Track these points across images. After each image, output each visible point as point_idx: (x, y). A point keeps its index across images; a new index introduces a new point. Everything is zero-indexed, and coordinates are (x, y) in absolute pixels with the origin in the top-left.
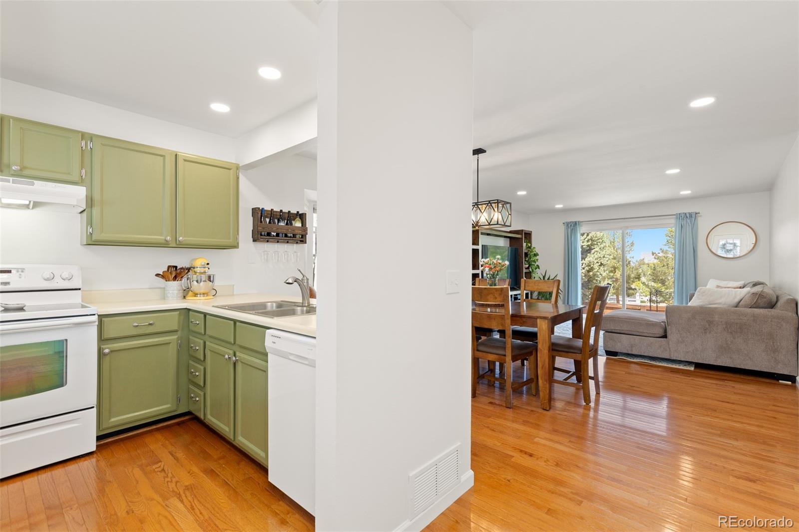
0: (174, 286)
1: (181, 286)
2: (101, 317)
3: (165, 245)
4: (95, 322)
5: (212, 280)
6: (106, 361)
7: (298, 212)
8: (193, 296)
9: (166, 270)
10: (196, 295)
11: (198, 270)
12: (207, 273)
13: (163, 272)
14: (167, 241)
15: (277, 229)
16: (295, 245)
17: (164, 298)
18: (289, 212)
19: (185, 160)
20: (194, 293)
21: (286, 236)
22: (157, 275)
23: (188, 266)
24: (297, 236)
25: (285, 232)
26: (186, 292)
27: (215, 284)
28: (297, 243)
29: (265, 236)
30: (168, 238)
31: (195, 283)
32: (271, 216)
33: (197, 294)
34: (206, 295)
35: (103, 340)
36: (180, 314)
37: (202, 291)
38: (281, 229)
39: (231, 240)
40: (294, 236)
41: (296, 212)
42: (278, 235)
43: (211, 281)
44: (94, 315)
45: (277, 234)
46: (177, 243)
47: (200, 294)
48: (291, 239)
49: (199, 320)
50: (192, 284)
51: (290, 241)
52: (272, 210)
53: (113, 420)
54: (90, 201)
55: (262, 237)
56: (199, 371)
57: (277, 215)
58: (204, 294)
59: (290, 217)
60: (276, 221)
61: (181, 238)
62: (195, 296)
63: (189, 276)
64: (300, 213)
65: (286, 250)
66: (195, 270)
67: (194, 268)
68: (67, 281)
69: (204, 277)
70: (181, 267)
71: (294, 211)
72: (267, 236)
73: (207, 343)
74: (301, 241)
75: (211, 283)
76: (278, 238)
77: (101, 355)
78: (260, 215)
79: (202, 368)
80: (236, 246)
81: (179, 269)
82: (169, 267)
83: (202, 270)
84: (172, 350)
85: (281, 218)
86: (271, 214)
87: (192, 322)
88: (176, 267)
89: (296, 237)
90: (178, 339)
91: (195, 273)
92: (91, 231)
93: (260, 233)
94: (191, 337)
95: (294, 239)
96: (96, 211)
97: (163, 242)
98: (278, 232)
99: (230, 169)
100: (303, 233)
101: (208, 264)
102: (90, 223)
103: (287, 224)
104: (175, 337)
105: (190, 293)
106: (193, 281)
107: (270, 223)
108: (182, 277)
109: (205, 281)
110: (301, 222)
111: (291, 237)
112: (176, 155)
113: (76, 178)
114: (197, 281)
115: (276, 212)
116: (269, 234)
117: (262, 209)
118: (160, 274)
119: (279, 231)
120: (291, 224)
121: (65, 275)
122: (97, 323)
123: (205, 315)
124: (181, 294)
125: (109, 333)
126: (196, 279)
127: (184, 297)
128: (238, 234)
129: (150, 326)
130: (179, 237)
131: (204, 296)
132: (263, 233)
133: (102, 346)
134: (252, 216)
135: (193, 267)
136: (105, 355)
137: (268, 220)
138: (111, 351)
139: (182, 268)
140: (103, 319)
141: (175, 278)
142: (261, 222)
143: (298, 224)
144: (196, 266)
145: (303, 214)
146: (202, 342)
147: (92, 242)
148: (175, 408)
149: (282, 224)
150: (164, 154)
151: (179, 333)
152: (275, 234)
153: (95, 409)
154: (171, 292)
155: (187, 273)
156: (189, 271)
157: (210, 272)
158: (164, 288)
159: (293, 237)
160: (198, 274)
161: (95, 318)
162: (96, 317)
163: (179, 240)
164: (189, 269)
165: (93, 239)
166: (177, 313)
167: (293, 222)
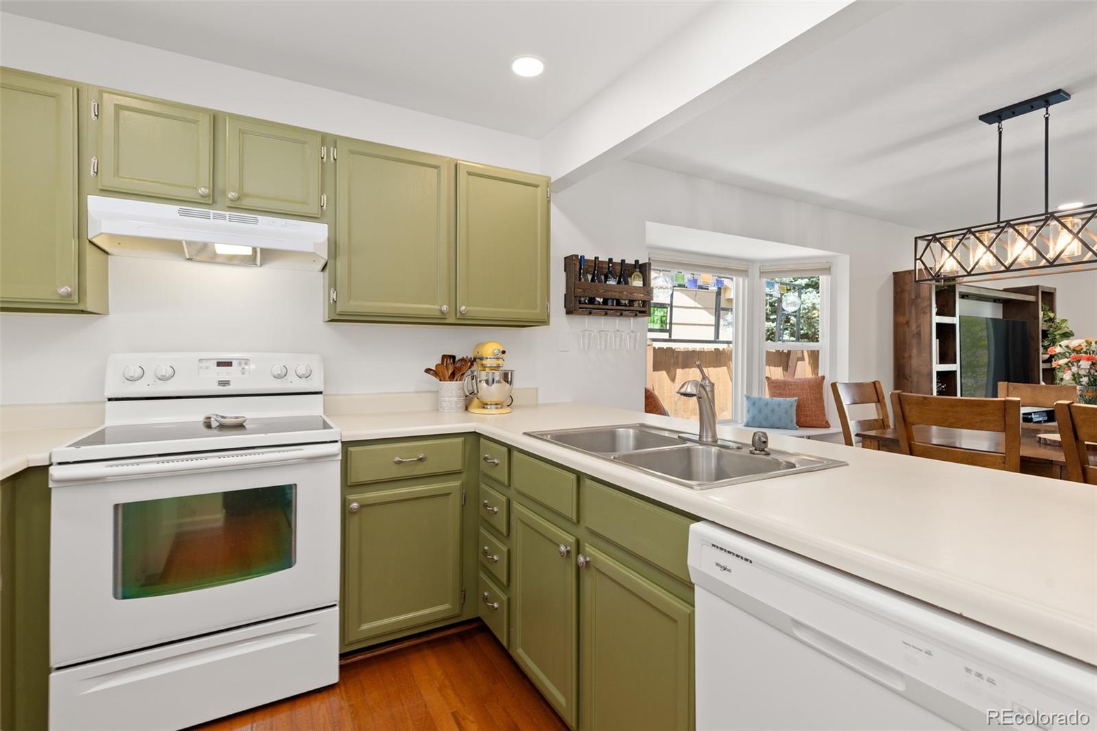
0: (452, 390)
1: (463, 389)
2: (346, 445)
3: (438, 321)
4: (336, 455)
5: (509, 380)
6: (354, 522)
7: (637, 261)
8: (479, 407)
9: (440, 363)
10: (484, 405)
11: (488, 363)
12: (501, 368)
13: (437, 366)
14: (442, 312)
15: (606, 291)
16: (632, 319)
17: (437, 408)
18: (623, 261)
19: (470, 174)
20: (482, 402)
21: (618, 303)
22: (428, 371)
23: (471, 356)
24: (636, 304)
25: (617, 295)
26: (469, 401)
27: (514, 387)
28: (636, 315)
29: (586, 303)
30: (445, 308)
31: (484, 384)
32: (595, 270)
33: (487, 404)
34: (499, 406)
35: (350, 486)
36: (465, 442)
37: (495, 399)
38: (611, 291)
39: (538, 311)
40: (631, 302)
41: (634, 263)
42: (605, 302)
43: (507, 382)
44: (337, 441)
45: (604, 299)
46: (458, 317)
47: (491, 404)
48: (627, 308)
49: (500, 458)
50: (479, 385)
51: (624, 313)
52: (596, 258)
53: (364, 627)
54: (333, 247)
55: (582, 306)
56: (498, 551)
57: (602, 268)
58: (496, 404)
59: (624, 271)
60: (603, 277)
61: (463, 308)
62: (484, 408)
63: (475, 373)
64: (640, 263)
65: (617, 328)
66: (484, 362)
67: (481, 359)
68: (304, 379)
69: (497, 375)
70: (461, 357)
71: (630, 261)
72: (588, 304)
73: (516, 506)
74: (641, 312)
75: (507, 385)
76: (607, 307)
77: (346, 513)
78: (578, 267)
79: (505, 549)
80: (544, 322)
81: (459, 361)
82: (444, 357)
83: (494, 363)
84: (453, 506)
85: (610, 273)
86: (595, 264)
87: (486, 459)
88: (453, 357)
89: (633, 306)
90: (462, 486)
91: (484, 367)
92: (335, 298)
93: (578, 299)
94: (483, 486)
95: (632, 308)
96: (341, 264)
97: (438, 314)
98: (606, 297)
99: (536, 186)
100: (646, 298)
101: (504, 352)
102: (333, 284)
103: (619, 282)
104: (457, 483)
105: (476, 401)
106: (480, 381)
107: (593, 280)
108: (463, 374)
109: (499, 382)
110: (642, 279)
111: (625, 305)
112: (456, 165)
113: (313, 209)
114: (487, 382)
115: (602, 262)
116: (592, 301)
117: (581, 257)
118: (431, 370)
119: (609, 295)
120: (627, 283)
121: (301, 371)
122: (340, 457)
123: (510, 449)
124: (462, 403)
125: (357, 476)
126: (485, 378)
127: (467, 409)
128: (549, 300)
129: (420, 463)
130: (460, 308)
131: (497, 408)
132: (583, 299)
133: (350, 497)
134: (565, 271)
135: (478, 356)
136: (353, 512)
137: (590, 277)
138: (362, 506)
139: (462, 360)
140: (350, 449)
141: (452, 377)
142: (580, 279)
143: (637, 283)
144: (484, 356)
145: (645, 264)
146: (504, 499)
147: (338, 318)
148: (457, 611)
149: (612, 282)
150: (438, 164)
151: (463, 476)
152: (602, 300)
153: (337, 608)
154: (447, 399)
155: (470, 368)
156: (472, 364)
157: (506, 366)
158: (437, 392)
159: (630, 306)
160: (487, 369)
161: (337, 448)
162: (339, 445)
163: (461, 313)
164: (473, 361)
165: (338, 310)
166: (461, 440)
167: (629, 279)
